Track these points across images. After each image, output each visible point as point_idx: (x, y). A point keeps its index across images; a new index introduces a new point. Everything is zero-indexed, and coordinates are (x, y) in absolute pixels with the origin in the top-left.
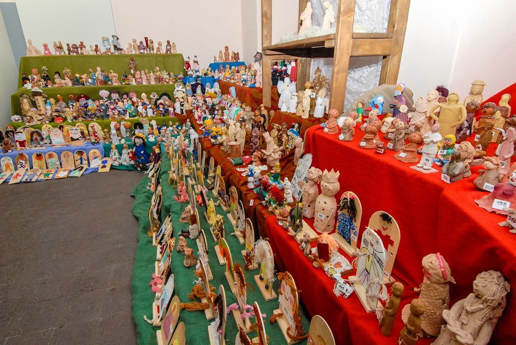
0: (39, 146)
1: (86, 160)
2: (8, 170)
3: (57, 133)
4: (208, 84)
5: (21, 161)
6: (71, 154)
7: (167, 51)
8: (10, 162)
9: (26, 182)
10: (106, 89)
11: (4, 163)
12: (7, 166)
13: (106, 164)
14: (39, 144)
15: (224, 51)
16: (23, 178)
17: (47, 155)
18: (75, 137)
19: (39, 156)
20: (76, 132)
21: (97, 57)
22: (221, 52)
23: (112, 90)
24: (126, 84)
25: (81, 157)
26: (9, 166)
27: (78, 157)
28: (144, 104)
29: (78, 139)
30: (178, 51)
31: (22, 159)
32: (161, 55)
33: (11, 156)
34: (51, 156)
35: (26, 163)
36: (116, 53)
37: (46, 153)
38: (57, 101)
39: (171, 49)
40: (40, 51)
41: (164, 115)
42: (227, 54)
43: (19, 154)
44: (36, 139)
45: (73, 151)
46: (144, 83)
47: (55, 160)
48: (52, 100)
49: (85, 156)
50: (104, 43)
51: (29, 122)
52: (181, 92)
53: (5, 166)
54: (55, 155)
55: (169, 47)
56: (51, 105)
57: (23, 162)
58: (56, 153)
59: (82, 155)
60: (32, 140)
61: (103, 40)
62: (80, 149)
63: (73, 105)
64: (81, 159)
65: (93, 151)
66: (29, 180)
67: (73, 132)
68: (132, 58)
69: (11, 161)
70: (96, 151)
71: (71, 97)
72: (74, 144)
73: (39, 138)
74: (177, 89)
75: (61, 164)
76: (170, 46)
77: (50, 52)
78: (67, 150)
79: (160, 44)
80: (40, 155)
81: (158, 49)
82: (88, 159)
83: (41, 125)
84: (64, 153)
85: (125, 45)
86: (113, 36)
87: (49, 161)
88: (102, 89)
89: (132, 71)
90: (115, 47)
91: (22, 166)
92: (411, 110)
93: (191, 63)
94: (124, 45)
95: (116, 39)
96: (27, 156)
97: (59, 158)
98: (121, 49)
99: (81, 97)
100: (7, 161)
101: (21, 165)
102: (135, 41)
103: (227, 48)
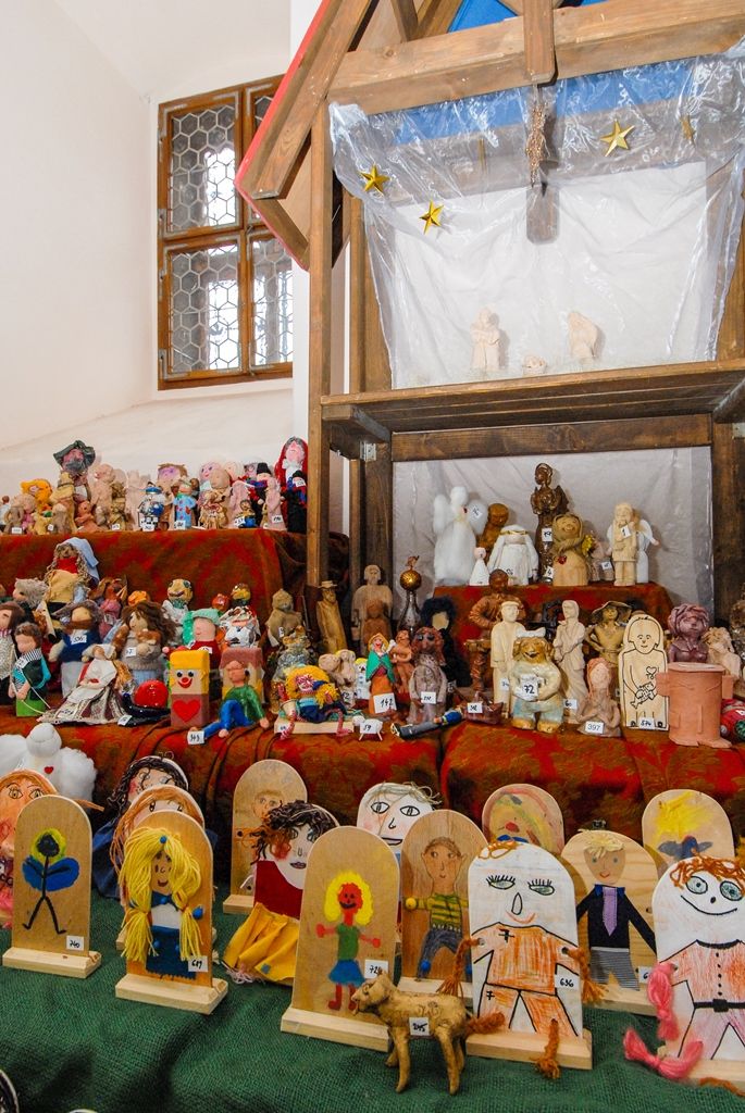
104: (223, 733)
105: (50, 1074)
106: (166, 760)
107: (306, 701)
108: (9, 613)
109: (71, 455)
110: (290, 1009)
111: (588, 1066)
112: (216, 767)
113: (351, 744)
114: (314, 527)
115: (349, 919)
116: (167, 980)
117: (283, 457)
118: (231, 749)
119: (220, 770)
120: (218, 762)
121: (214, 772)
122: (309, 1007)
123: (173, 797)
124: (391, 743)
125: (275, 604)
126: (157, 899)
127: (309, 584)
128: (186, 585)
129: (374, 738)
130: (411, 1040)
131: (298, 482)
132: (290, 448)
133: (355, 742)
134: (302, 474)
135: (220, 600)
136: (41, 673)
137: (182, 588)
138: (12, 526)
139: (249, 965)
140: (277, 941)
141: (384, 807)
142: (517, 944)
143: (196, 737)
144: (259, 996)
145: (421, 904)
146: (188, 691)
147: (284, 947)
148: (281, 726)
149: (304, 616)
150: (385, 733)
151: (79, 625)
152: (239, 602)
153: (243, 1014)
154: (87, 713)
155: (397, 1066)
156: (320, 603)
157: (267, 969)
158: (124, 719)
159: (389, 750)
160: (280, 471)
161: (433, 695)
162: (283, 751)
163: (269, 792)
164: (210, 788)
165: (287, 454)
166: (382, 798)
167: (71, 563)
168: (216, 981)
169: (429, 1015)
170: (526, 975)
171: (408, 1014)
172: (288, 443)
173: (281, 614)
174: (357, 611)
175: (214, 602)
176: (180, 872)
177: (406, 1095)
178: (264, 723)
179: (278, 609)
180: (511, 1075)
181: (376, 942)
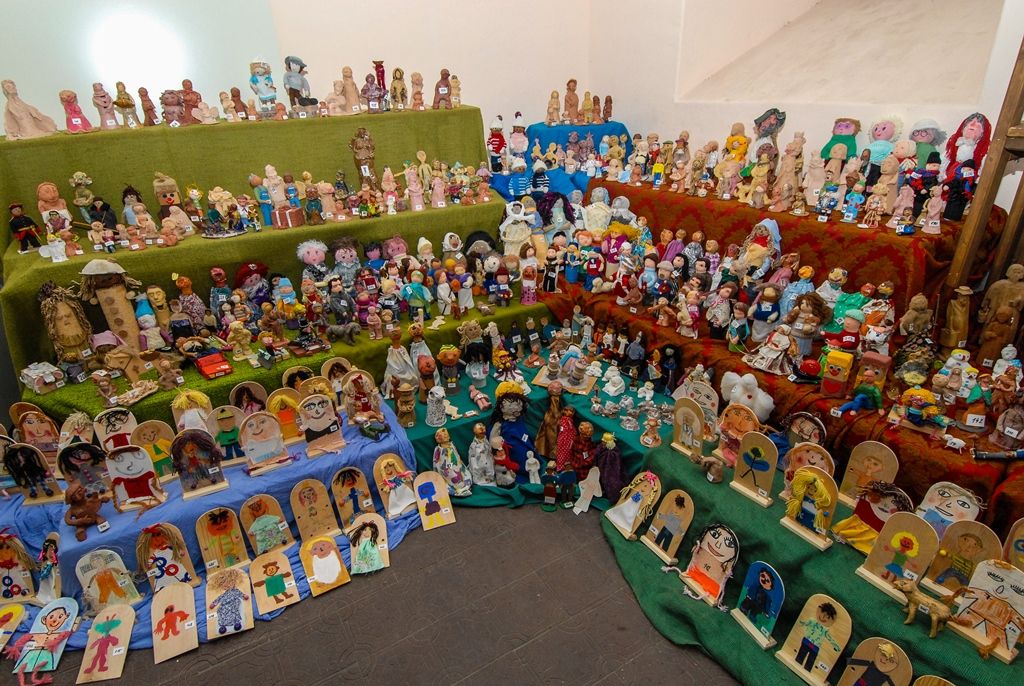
0: (206, 481)
1: (366, 497)
2: (112, 593)
3: (262, 426)
4: (578, 194)
5: (158, 553)
6: (319, 486)
7: (437, 102)
8: (112, 565)
9: (223, 640)
11: (93, 572)
12: (106, 582)
13: (434, 498)
14: (204, 475)
15: (563, 93)
16: (202, 623)
18: (317, 426)
19: (219, 520)
20: (321, 411)
21: (244, 128)
22: (555, 96)
23: (333, 239)
24: (371, 216)
25: (353, 490)
26: (112, 580)
27: (342, 492)
28: (450, 276)
31: (159, 546)
32: (426, 115)
33: (113, 544)
34: (258, 510)
35: (175, 557)
36: (303, 116)
37: (239, 503)
38: (173, 293)
39: (449, 94)
40: (47, 119)
42: (571, 102)
43: (147, 531)
44: (193, 461)
46: (418, 208)
47: (273, 521)
48: (157, 294)
49: (362, 486)
50: (254, 81)
52: (523, 225)
53: (95, 585)
54: (272, 501)
55: (443, 91)
56: (155, 309)
57: (168, 554)
58: (272, 494)
59: (354, 481)
60: (178, 466)
61: (254, 75)
62: (345, 465)
63: (232, 304)
64: (353, 496)
66: (230, 630)
67: (312, 413)
68: (358, 127)
69: (118, 563)
71: (219, 275)
73: (201, 456)
74: (510, 215)
75: (294, 528)
76: (447, 85)
77: (85, 122)
78: (304, 477)
79: (418, 82)
81: (418, 96)
83: (164, 396)
84: (298, 487)
85: (322, 86)
86: (288, 61)
88: (307, 237)
89: (366, 171)
90: (294, 94)
91: (165, 570)
93: (508, 134)
94: (320, 87)
95: (298, 67)
96: (175, 530)
97: (287, 509)
98: (314, 102)
99: (250, 273)
100: (100, 567)
101: (160, 568)
102: (347, 74)
104: (853, 413)
105: (753, 542)
106: (816, 418)
107: (913, 410)
108: (730, 290)
109: (767, 121)
110: (861, 567)
111: (1008, 663)
112: (844, 431)
113: (937, 450)
114: (967, 240)
115: (903, 551)
116: (804, 528)
117: (959, 134)
118: (856, 425)
119: (846, 433)
120: (847, 428)
121: (842, 433)
122: (872, 570)
123: (820, 453)
124: (966, 461)
125: (912, 305)
126: (806, 499)
127: (948, 283)
128: (844, 274)
129: (956, 451)
130: (917, 611)
131: (967, 173)
132: (969, 126)
133: (940, 449)
134: (973, 164)
135: (868, 288)
136: (745, 332)
137: (841, 276)
138: (724, 192)
139: (845, 536)
140: (861, 534)
141: (946, 495)
142: (992, 604)
143: (835, 412)
144: (847, 553)
145: (949, 555)
146: (835, 378)
147: (864, 538)
148: (893, 417)
149: (934, 315)
150: (965, 450)
151: (768, 299)
152: (883, 296)
153: (838, 558)
154: (770, 367)
155: (908, 614)
156: (952, 301)
157: (853, 542)
158: (792, 378)
159: (962, 464)
160: (952, 148)
161: (1016, 432)
162: (890, 439)
163: (874, 458)
164: (838, 439)
165: (965, 131)
166: (946, 490)
167: (762, 240)
168: (828, 539)
169: (930, 608)
170: (992, 616)
171: (920, 602)
172: (969, 120)
173: (915, 314)
174: (989, 300)
175: (863, 288)
176: (821, 496)
177: (907, 627)
178: (881, 412)
179: (914, 309)
180: (963, 646)
181: (915, 566)
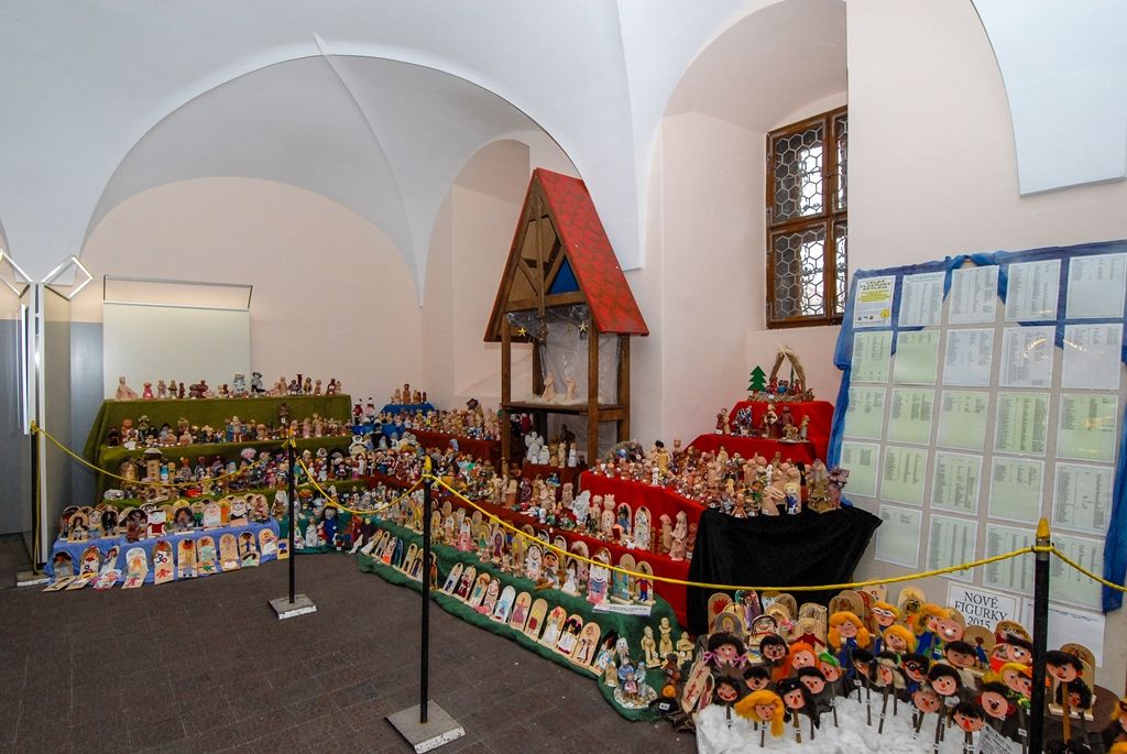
0: (186, 529)
1: (254, 545)
2: (138, 567)
3: (213, 509)
4: (394, 434)
5: (160, 553)
6: (232, 537)
7: (328, 392)
8: (140, 555)
9: (186, 579)
10: (253, 447)
11: (132, 556)
12: (137, 562)
13: (286, 548)
14: (185, 526)
15: (402, 390)
16: (175, 574)
17: (199, 542)
18: (237, 514)
19: (188, 544)
20: (241, 506)
21: (227, 401)
22: (398, 391)
23: (260, 448)
24: (281, 439)
25: (248, 541)
26: (139, 561)
27: (243, 541)
29: (241, 517)
30: (344, 391)
31: (162, 550)
32: (321, 397)
33: (142, 546)
34: (205, 542)
35: (168, 555)
36: (256, 396)
38: (179, 466)
39: (335, 389)
41: (345, 478)
42: (407, 394)
43: (159, 542)
44: (182, 519)
45: (236, 533)
46: (307, 437)
47: (209, 548)
48: (172, 465)
49: (252, 540)
50: (235, 382)
51: (152, 497)
52: (361, 446)
54: (211, 540)
55: (332, 387)
56: (169, 472)
57: (164, 553)
58: (212, 537)
59: (250, 538)
60: (176, 521)
61: (236, 379)
62: (245, 530)
63: (205, 472)
64: (248, 544)
65: (264, 531)
66: (188, 576)
67: (236, 507)
68: (283, 402)
69: (144, 555)
70: (268, 530)
72: (235, 524)
73: (186, 518)
74: (355, 442)
75: (218, 553)
76: (334, 385)
77: (152, 395)
78: (227, 533)
79: (319, 383)
80: (191, 542)
81: (318, 389)
82: (257, 542)
84: (223, 537)
85: (268, 384)
86: (254, 374)
87: (202, 550)
88: (247, 447)
89: (283, 421)
90: (254, 387)
91: (162, 560)
92: (643, 457)
93: (364, 407)
96: (169, 544)
97: (217, 544)
98: (263, 391)
99: (216, 460)
100: (136, 555)
101: (160, 558)
102: (283, 380)
103: (407, 386)
